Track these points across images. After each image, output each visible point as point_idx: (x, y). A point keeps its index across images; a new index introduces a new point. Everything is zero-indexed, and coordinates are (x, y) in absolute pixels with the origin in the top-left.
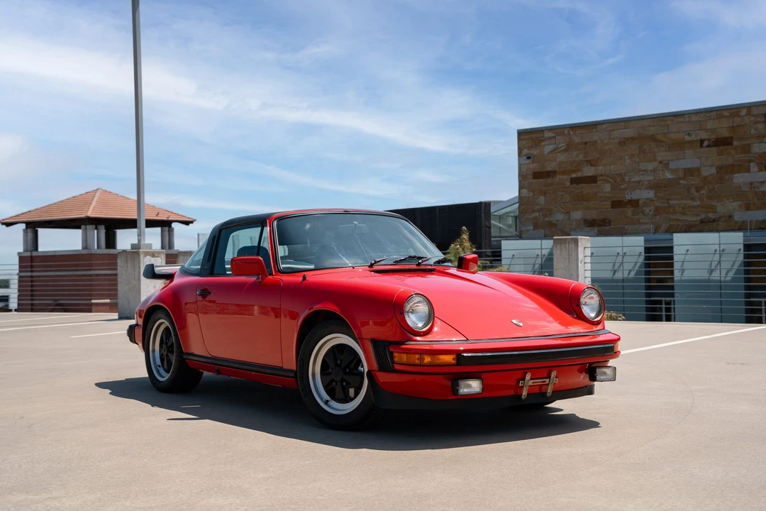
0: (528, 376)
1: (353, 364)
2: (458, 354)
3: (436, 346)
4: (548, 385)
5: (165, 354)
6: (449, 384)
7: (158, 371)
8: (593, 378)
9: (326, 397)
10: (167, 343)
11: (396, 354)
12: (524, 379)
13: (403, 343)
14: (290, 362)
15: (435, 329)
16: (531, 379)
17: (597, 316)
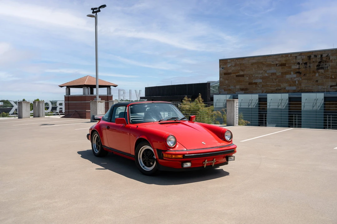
0: (206, 161)
1: (151, 156)
2: (183, 155)
3: (177, 152)
4: (213, 163)
5: (97, 145)
6: (180, 164)
7: (95, 150)
8: (228, 160)
9: (143, 165)
10: (98, 142)
11: (164, 154)
12: (205, 162)
13: (166, 151)
14: (133, 153)
15: (177, 146)
17: (230, 139)
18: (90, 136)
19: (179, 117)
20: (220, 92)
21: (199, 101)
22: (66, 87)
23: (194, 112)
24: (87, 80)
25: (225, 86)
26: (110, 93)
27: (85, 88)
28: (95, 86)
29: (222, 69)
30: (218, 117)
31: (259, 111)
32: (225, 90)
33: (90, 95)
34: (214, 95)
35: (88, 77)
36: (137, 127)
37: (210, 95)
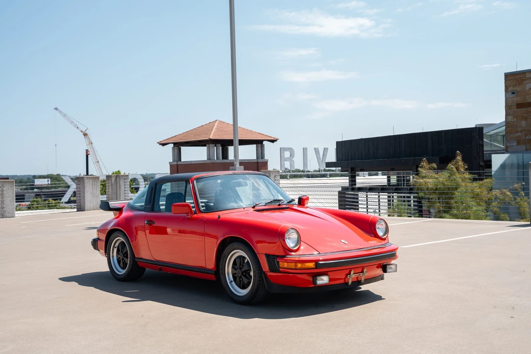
0: (352, 273)
2: (316, 262)
4: (362, 276)
6: (311, 279)
8: (385, 271)
11: (280, 263)
13: (284, 256)
15: (302, 248)
16: (354, 274)
17: (384, 235)
18: (101, 243)
20: (507, 147)
21: (457, 169)
22: (172, 145)
24: (214, 130)
25: (519, 134)
26: (263, 157)
27: (211, 145)
28: (230, 142)
29: (513, 96)
32: (519, 143)
33: (221, 160)
34: (493, 155)
35: (216, 124)
37: (483, 154)
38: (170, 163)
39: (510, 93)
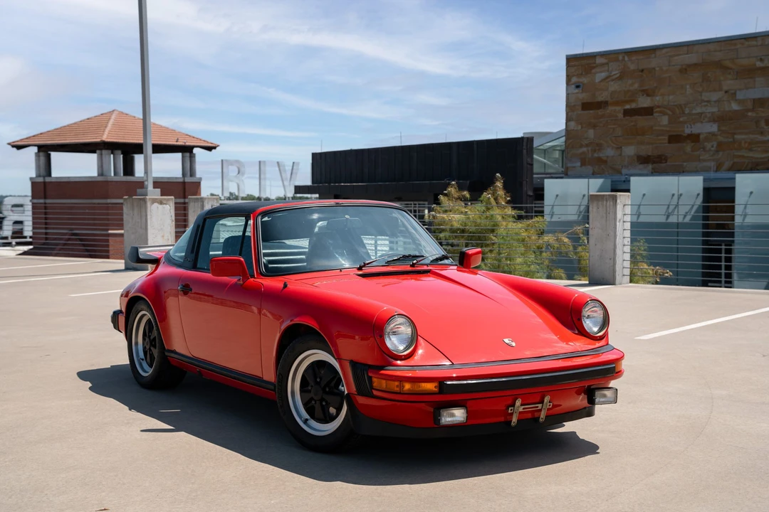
0: (518, 403)
1: (333, 384)
2: (441, 381)
3: (419, 373)
4: (540, 410)
5: (148, 347)
7: (141, 365)
8: (592, 400)
9: (306, 415)
10: (149, 336)
11: (374, 379)
12: (513, 405)
13: (382, 368)
14: (270, 375)
15: (420, 352)
16: (522, 405)
17: (600, 330)
18: (122, 319)
19: (426, 254)
20: (567, 168)
21: (496, 199)
22: (35, 149)
23: (479, 238)
24: (109, 126)
25: (584, 149)
26: (192, 173)
27: (104, 152)
28: (138, 148)
29: (577, 91)
30: (561, 253)
31: (705, 235)
32: (583, 164)
33: (121, 177)
34: (546, 181)
35: (113, 117)
36: (285, 286)
37: (532, 178)
38: (31, 179)
39: (573, 86)
